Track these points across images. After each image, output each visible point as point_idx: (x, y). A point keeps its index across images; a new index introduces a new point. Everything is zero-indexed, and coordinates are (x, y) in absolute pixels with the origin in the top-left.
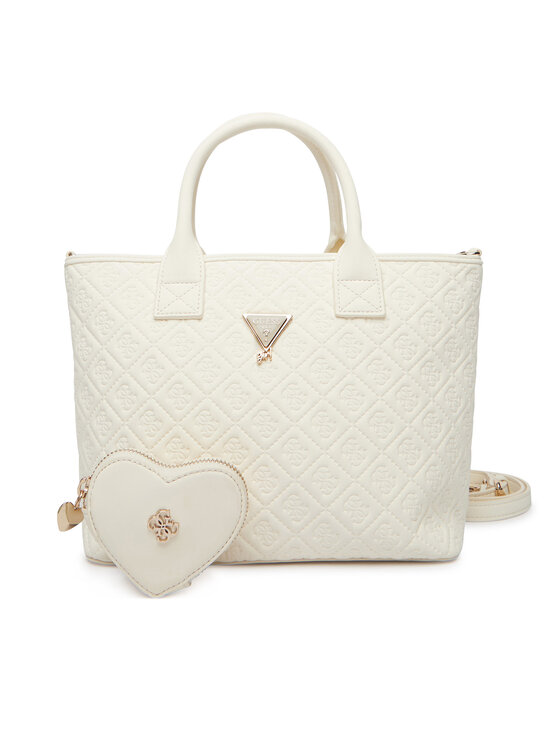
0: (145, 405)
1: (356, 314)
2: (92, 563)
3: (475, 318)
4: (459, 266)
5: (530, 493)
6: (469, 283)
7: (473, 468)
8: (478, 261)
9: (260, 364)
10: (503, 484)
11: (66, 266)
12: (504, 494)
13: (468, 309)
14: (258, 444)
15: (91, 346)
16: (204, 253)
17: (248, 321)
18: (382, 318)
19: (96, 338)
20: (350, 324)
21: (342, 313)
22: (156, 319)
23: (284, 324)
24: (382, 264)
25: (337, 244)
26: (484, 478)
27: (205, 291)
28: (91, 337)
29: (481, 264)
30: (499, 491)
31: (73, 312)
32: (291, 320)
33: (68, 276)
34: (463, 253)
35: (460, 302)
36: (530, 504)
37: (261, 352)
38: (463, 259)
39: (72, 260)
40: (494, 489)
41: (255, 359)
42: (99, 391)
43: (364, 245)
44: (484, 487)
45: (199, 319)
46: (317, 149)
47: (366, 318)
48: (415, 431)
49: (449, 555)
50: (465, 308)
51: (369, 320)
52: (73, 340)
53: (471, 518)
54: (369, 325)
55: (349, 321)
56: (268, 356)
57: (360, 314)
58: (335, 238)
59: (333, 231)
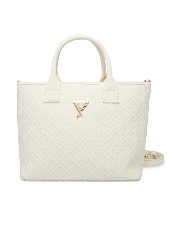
0: (40, 130)
1: (110, 101)
2: (23, 180)
3: (148, 103)
4: (144, 86)
5: (164, 158)
6: (146, 92)
7: (146, 150)
8: (149, 84)
9: (78, 118)
10: (155, 155)
11: (17, 85)
12: (156, 159)
13: (146, 100)
14: (77, 144)
15: (23, 111)
16: (60, 81)
17: (74, 104)
18: (118, 103)
19: (25, 108)
20: (107, 105)
21: (105, 101)
22: (44, 103)
23: (86, 105)
24: (118, 85)
25: (104, 79)
26: (150, 153)
27: (60, 93)
28: (23, 108)
29: (151, 85)
30: (154, 158)
31: (18, 100)
32: (88, 103)
33: (18, 89)
34: (145, 81)
35: (143, 98)
36: (164, 161)
37: (78, 114)
38: (145, 83)
39: (19, 83)
40: (152, 157)
41: (76, 116)
42: (25, 125)
43: (113, 79)
44: (149, 156)
45: (58, 103)
46: (98, 47)
47: (113, 103)
48: (128, 139)
49: (137, 179)
50: (145, 100)
51: (114, 104)
52: (18, 109)
53: (145, 166)
54: (114, 105)
55: (107, 104)
56: (81, 115)
57: (111, 102)
58: (103, 76)
59: (103, 74)
